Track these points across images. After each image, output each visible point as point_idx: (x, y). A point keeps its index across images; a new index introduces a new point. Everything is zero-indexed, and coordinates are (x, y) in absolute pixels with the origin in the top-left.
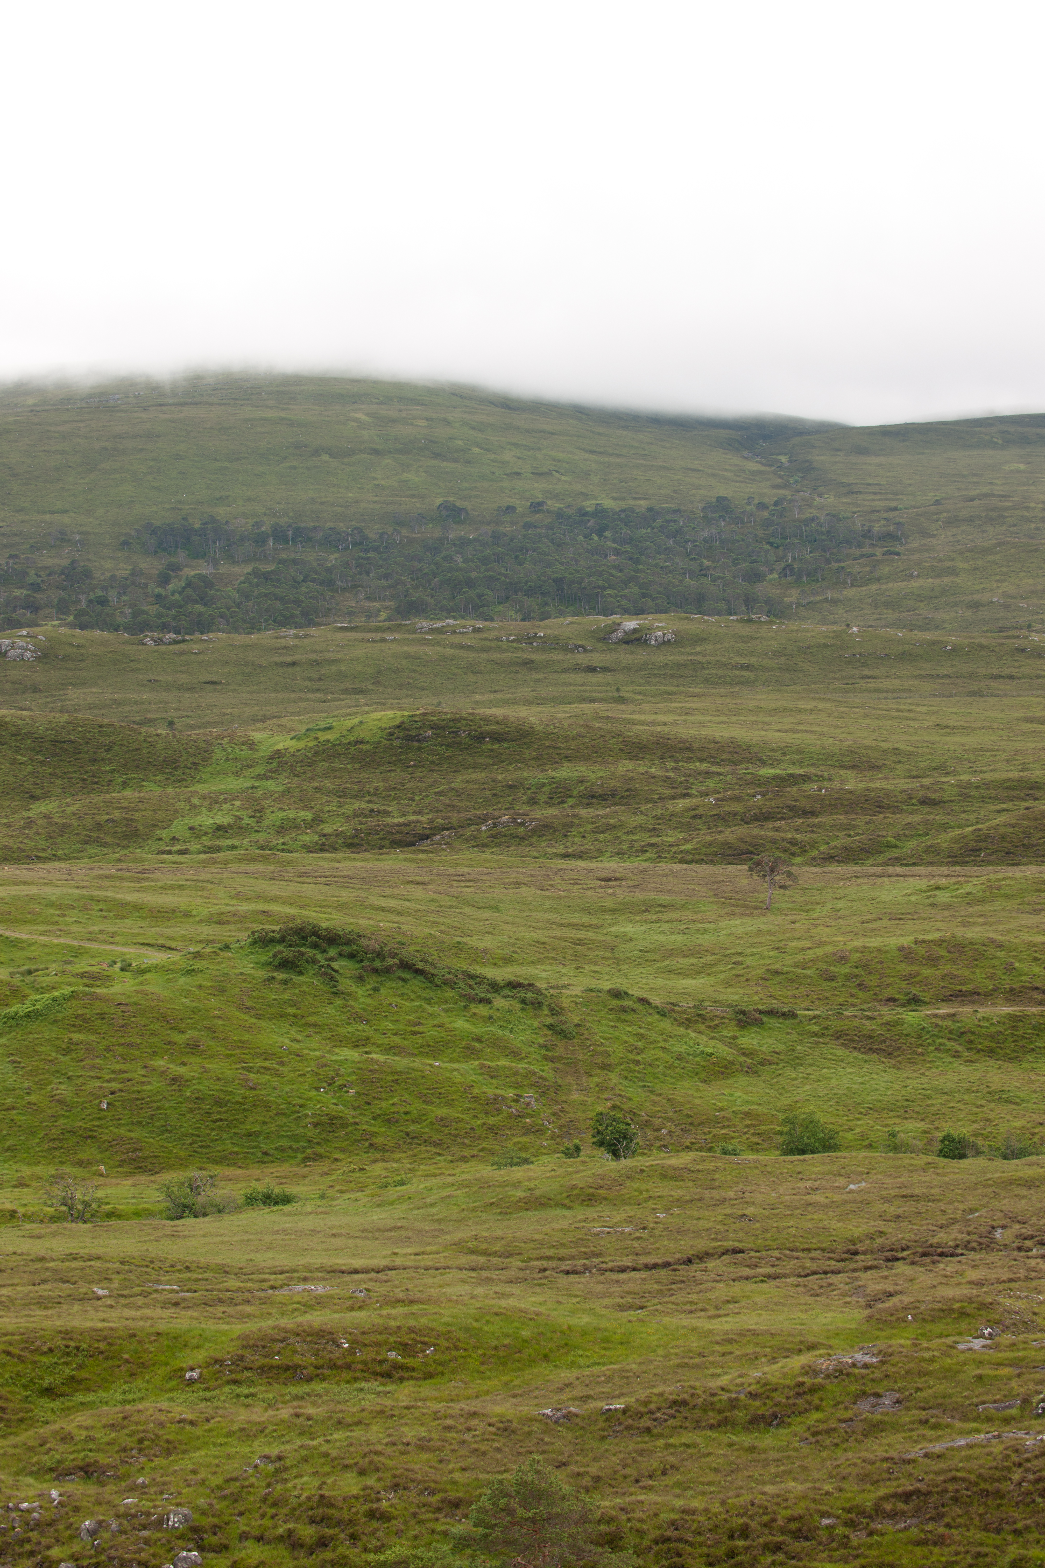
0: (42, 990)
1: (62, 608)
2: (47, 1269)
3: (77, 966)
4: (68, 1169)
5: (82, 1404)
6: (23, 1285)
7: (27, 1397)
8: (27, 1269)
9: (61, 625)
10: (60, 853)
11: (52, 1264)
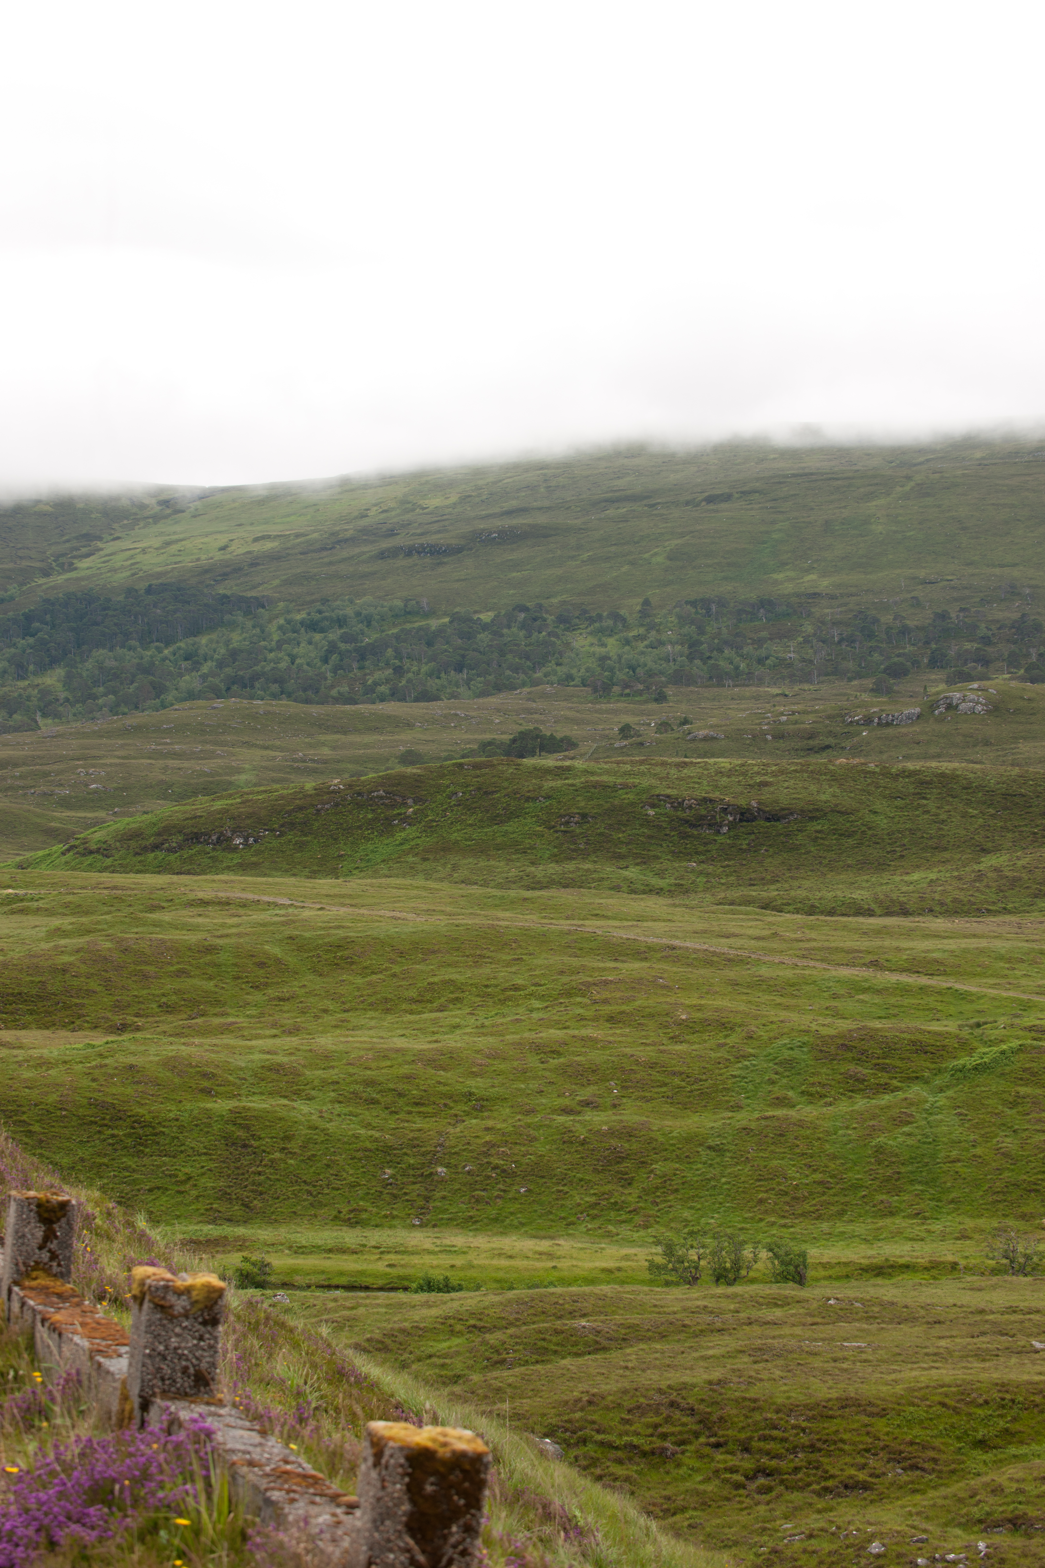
0: (991, 1043)
1: (1013, 661)
2: (986, 1321)
3: (1026, 1019)
4: (1011, 1222)
5: (1015, 1456)
6: (962, 1337)
7: (960, 1449)
8: (966, 1321)
9: (1011, 679)
10: (1010, 906)
11: (991, 1317)
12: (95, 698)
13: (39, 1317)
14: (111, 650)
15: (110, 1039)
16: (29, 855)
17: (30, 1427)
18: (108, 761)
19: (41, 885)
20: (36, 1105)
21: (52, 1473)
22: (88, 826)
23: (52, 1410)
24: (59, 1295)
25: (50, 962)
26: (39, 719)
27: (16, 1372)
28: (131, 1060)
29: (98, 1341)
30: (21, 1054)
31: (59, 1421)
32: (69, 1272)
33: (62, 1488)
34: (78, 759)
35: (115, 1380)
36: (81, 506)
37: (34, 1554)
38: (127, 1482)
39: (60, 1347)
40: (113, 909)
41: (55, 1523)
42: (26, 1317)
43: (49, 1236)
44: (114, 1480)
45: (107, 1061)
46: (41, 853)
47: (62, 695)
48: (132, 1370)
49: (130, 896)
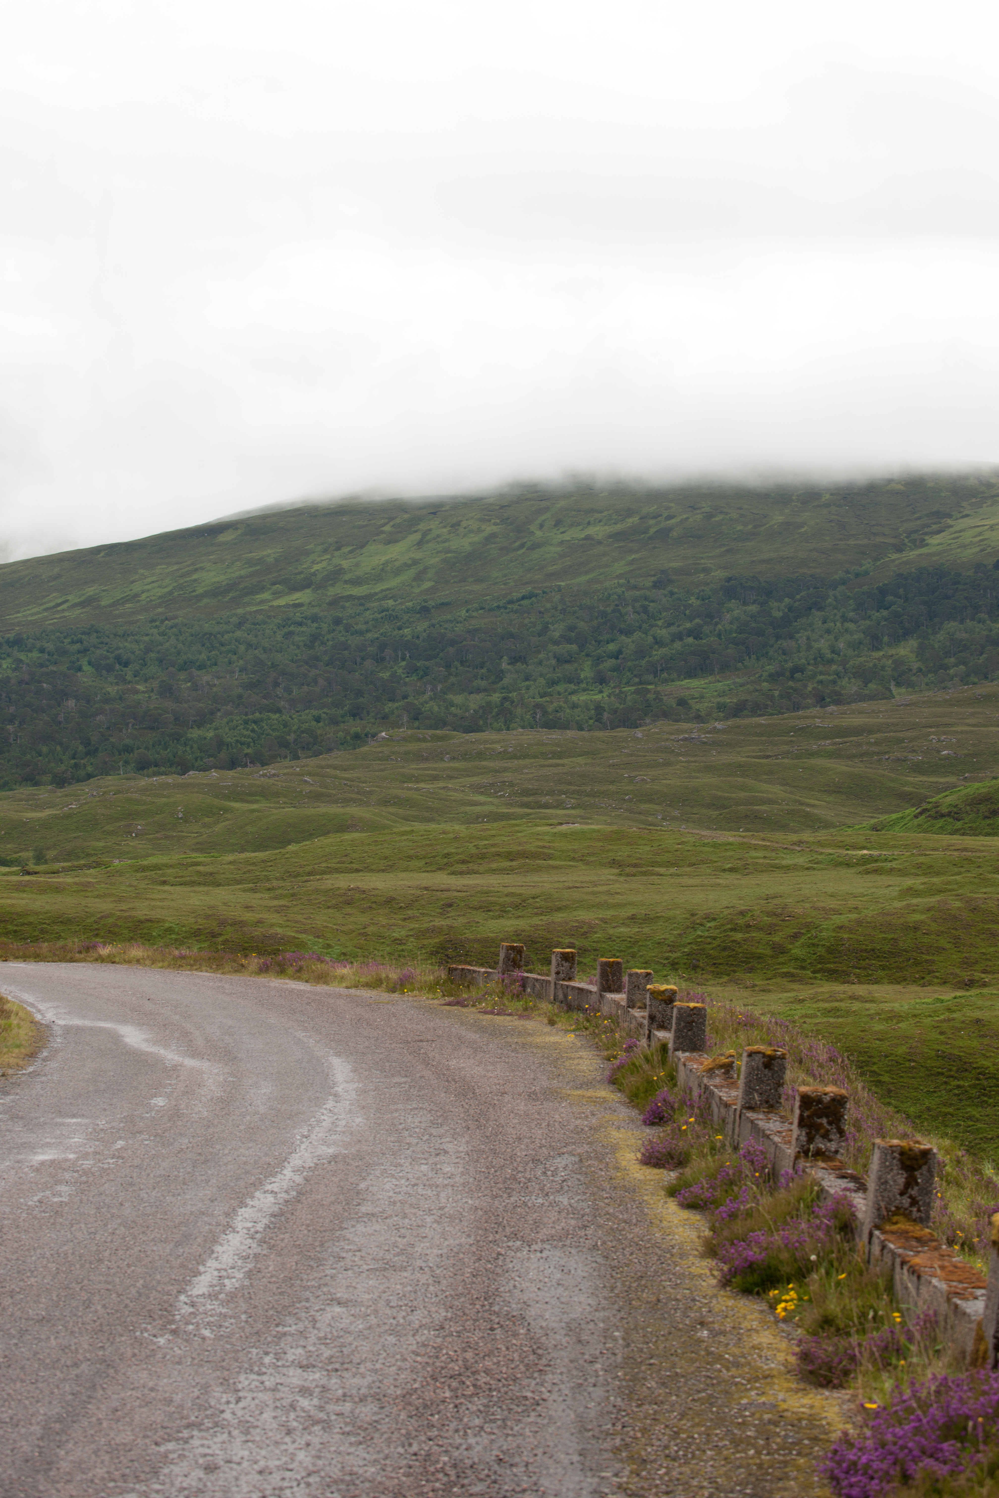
12: (946, 668)
13: (898, 1261)
14: (962, 622)
15: (958, 994)
16: (883, 817)
17: (887, 1365)
18: (959, 729)
19: (895, 847)
20: (886, 1056)
21: (909, 1410)
22: (939, 791)
23: (909, 1349)
24: (918, 1239)
25: (902, 920)
26: (893, 688)
27: (876, 1312)
28: (978, 1014)
29: (955, 1284)
30: (873, 1007)
31: (915, 1360)
32: (928, 1217)
33: (917, 1424)
34: (931, 727)
35: (971, 1322)
36: (931, 484)
37: (887, 1487)
38: (980, 1419)
39: (918, 1289)
40: (963, 870)
41: (910, 1457)
42: (885, 1259)
43: (910, 1182)
44: (968, 1417)
45: (954, 1015)
46: (894, 816)
47: (915, 666)
48: (989, 1312)
49: (979, 857)
